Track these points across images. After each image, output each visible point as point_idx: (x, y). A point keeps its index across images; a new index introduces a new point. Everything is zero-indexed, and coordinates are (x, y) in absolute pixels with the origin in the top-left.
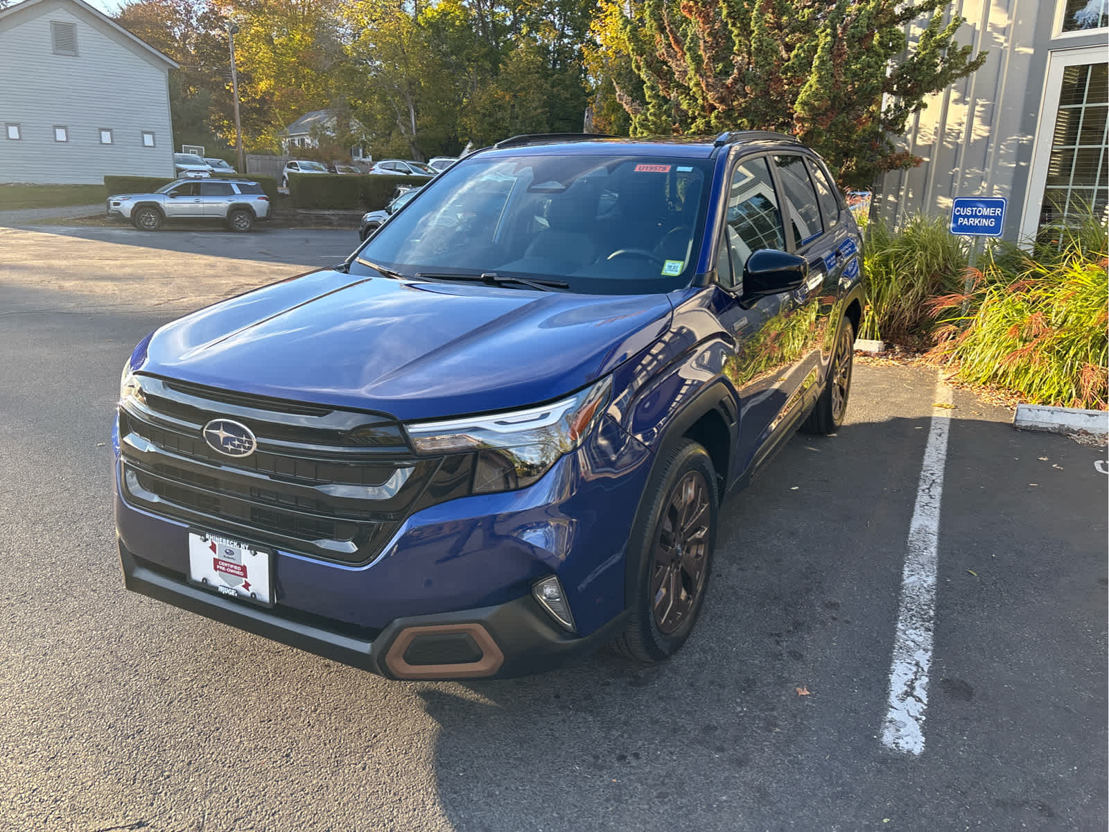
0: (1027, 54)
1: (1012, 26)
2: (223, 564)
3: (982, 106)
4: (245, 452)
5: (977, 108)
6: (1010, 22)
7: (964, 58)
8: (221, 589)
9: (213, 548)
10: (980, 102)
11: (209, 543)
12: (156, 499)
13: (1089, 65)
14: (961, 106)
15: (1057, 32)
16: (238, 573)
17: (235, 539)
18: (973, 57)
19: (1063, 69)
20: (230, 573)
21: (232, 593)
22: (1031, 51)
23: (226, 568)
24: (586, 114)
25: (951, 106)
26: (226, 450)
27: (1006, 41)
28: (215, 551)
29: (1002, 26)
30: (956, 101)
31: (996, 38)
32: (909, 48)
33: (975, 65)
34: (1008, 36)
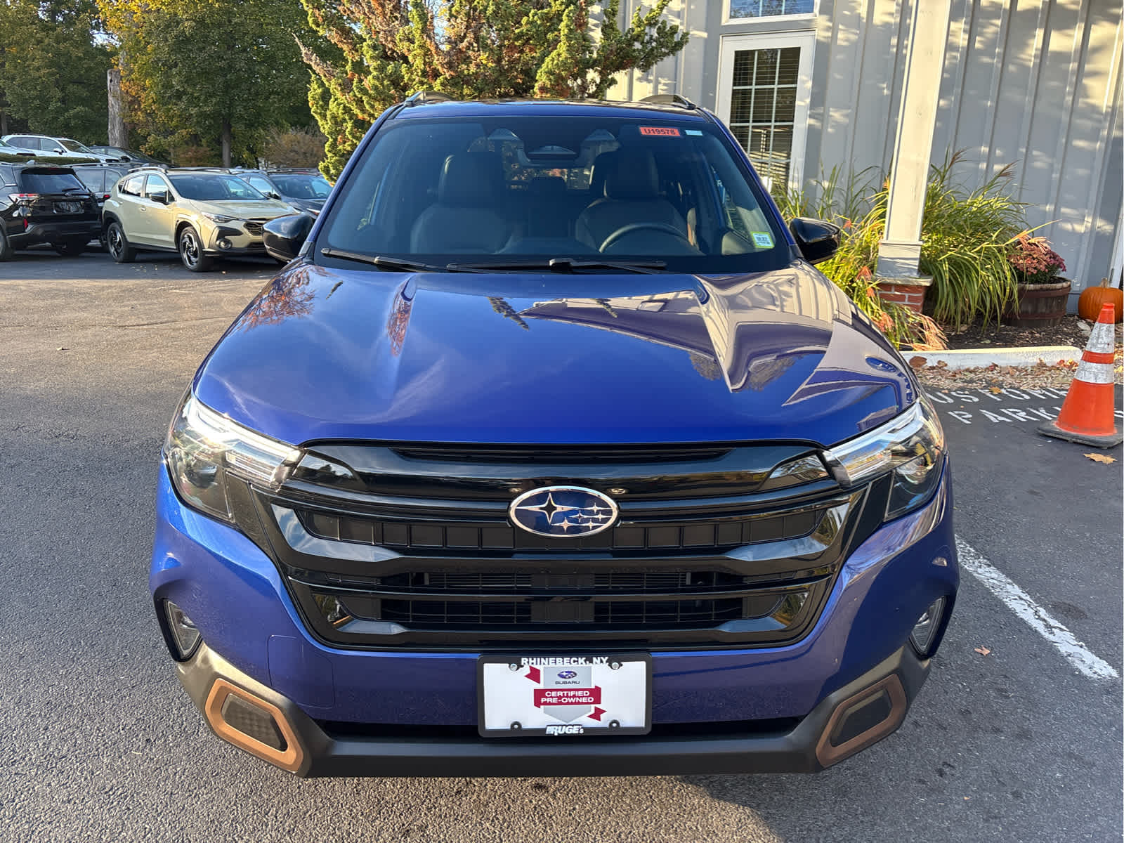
0: (701, 38)
1: (686, 11)
2: (554, 694)
3: (665, 84)
4: (594, 528)
5: (660, 87)
6: (684, 6)
7: (673, 37)
8: (550, 731)
9: (534, 675)
10: (663, 81)
11: (526, 670)
12: (396, 629)
13: (754, 51)
14: (645, 83)
15: (726, 20)
16: (584, 700)
17: (578, 653)
18: (677, 38)
19: (734, 54)
20: (568, 703)
21: (574, 731)
22: (705, 35)
23: (560, 698)
24: (109, 78)
25: (636, 83)
26: (561, 530)
27: (682, 24)
28: (538, 680)
29: (676, 10)
30: (640, 79)
31: (672, 20)
32: (589, 25)
33: (679, 45)
34: (683, 19)
